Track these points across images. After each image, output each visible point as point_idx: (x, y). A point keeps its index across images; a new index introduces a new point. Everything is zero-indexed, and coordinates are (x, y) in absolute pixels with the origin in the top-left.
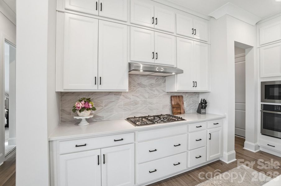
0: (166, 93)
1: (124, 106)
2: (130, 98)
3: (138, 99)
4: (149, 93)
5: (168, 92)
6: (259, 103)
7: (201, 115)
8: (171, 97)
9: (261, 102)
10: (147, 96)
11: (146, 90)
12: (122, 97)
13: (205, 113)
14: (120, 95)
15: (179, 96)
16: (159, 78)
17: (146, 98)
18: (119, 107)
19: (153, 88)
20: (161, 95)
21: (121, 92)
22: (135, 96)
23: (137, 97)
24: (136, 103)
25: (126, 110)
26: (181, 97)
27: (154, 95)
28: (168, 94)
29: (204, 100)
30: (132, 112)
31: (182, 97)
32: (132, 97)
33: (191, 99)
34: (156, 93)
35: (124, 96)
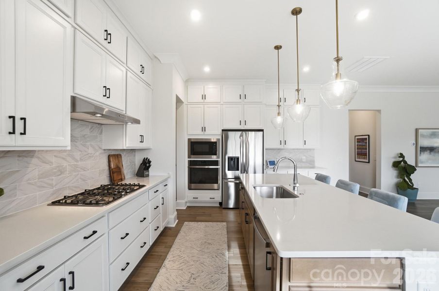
0: (103, 151)
1: (39, 179)
2: (51, 162)
3: (65, 164)
4: (81, 152)
5: (105, 150)
6: (187, 160)
7: (145, 178)
8: (109, 156)
9: (188, 158)
10: (78, 158)
11: (76, 146)
12: (34, 161)
13: (148, 176)
14: (32, 157)
15: (117, 155)
16: (95, 126)
17: (77, 161)
18: (29, 183)
19: (86, 142)
20: (98, 154)
21: (33, 151)
22: (60, 157)
23: (63, 159)
24: (61, 171)
25: (43, 187)
26: (119, 157)
27: (87, 154)
28: (105, 153)
29: (147, 158)
30: (54, 189)
31: (120, 155)
32: (54, 160)
33: (128, 158)
34: (91, 150)
35: (38, 158)
